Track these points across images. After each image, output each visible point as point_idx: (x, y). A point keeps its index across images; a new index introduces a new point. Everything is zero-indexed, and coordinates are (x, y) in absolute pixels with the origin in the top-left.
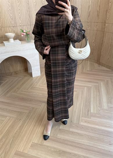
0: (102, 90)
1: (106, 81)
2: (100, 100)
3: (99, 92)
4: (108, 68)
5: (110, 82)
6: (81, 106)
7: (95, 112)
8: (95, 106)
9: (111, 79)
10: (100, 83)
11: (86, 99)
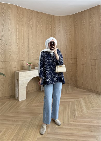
0: (82, 103)
1: (84, 97)
2: (81, 109)
3: (80, 104)
4: (84, 90)
5: (87, 98)
6: (69, 113)
7: (79, 116)
8: (79, 112)
9: (87, 96)
10: (80, 99)
11: (72, 109)
